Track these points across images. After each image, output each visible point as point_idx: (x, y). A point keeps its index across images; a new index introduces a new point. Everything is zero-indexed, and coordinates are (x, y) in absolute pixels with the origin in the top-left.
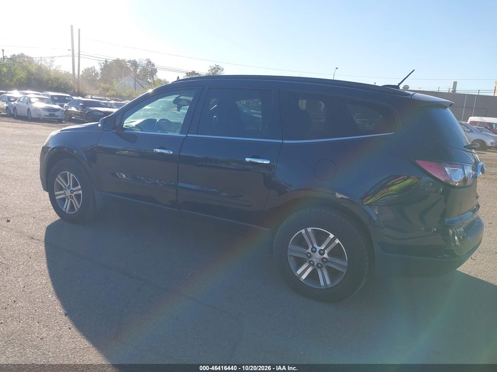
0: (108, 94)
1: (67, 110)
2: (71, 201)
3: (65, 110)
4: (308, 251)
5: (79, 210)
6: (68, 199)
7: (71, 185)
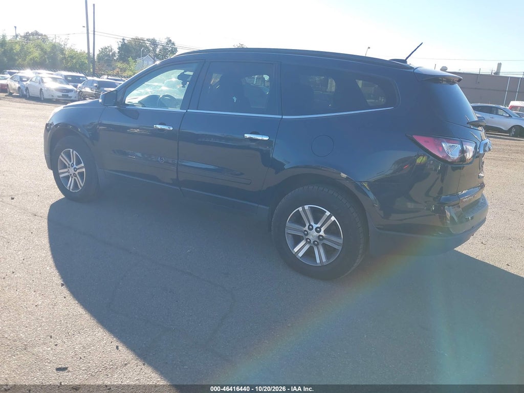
0: (125, 74)
1: (80, 91)
2: (75, 179)
3: (78, 91)
4: (305, 229)
5: (83, 188)
6: (72, 177)
7: (75, 164)
